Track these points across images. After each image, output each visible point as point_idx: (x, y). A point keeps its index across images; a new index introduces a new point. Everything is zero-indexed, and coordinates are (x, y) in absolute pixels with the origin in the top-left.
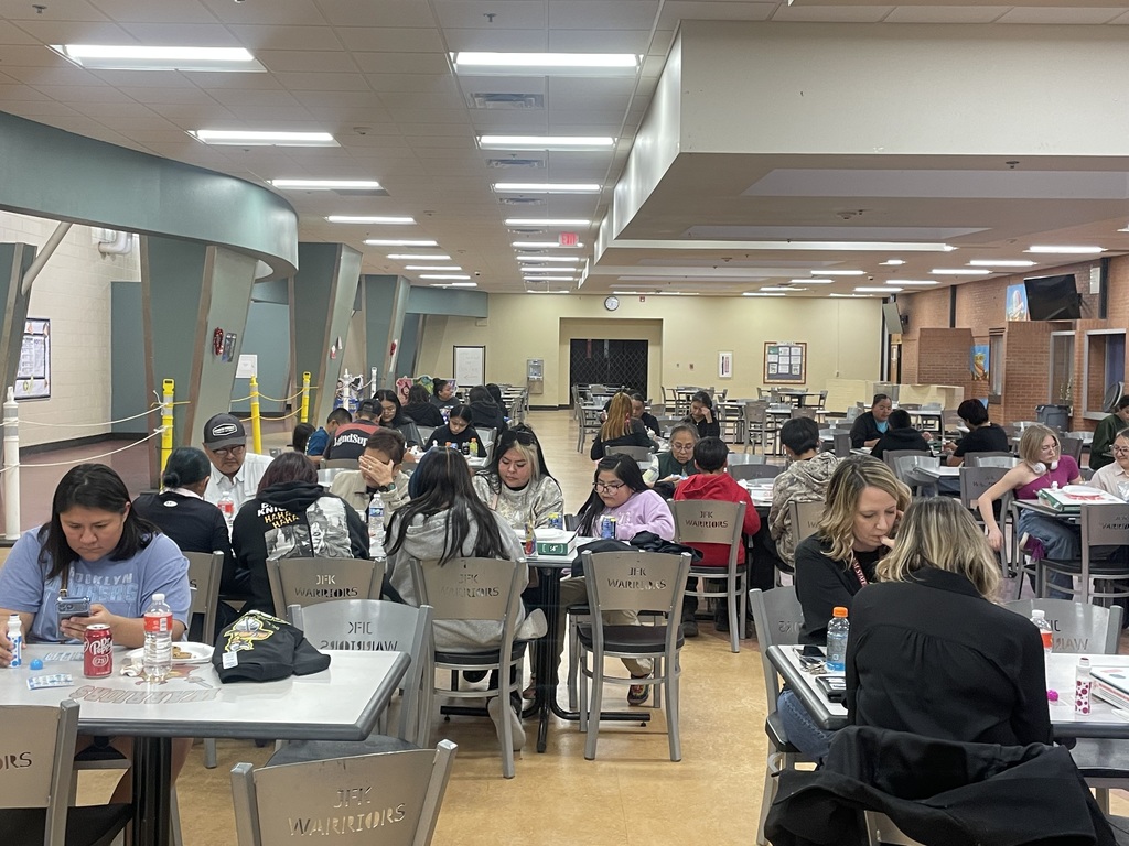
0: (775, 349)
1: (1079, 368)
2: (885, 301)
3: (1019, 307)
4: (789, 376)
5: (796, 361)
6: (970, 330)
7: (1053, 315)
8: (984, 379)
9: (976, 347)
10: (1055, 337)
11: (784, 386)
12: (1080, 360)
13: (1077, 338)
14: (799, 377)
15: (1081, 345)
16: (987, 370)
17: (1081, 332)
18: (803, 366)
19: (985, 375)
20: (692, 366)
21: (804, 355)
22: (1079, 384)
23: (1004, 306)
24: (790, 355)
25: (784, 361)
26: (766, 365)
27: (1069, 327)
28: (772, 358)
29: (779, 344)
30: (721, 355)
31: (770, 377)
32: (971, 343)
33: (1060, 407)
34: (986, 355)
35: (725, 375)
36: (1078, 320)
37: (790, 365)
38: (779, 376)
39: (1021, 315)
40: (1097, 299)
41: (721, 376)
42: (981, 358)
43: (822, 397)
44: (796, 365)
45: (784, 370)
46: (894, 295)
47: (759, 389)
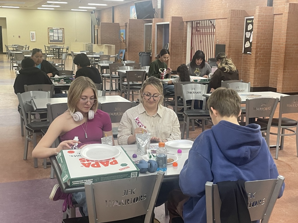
0: (52, 30)
1: (154, 38)
2: (92, 13)
3: (134, 14)
4: (58, 41)
5: (60, 35)
6: (119, 23)
7: (145, 17)
8: (124, 42)
9: (121, 30)
10: (146, 25)
11: (55, 45)
12: (154, 35)
13: (153, 26)
14: (62, 41)
15: (154, 29)
16: (124, 39)
17: (154, 23)
18: (63, 37)
19: (124, 40)
20: (19, 37)
21: (63, 33)
22: (154, 44)
23: (129, 14)
24: (58, 33)
25: (56, 35)
26: (49, 37)
27: (151, 22)
28: (51, 34)
29: (54, 29)
30: (31, 32)
31: (51, 41)
32: (119, 29)
33: (147, 53)
34: (124, 33)
35: (33, 40)
36: (153, 19)
37: (58, 37)
38: (54, 41)
39: (135, 17)
40: (160, 11)
41: (31, 40)
42: (123, 34)
43: (67, 49)
44: (60, 37)
45: (56, 38)
46: (94, 10)
47: (45, 46)
